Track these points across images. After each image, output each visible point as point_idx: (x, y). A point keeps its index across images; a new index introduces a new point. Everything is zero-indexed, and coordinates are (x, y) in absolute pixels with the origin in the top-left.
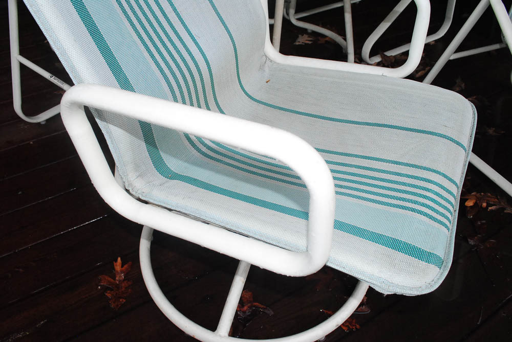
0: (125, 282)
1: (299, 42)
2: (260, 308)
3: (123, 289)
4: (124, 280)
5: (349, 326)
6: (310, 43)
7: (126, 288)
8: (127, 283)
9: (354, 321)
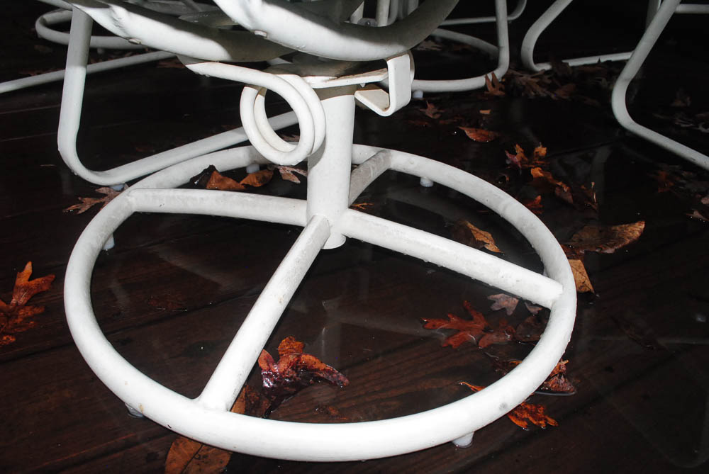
0: (28, 308)
1: (422, 47)
2: (318, 370)
3: (19, 320)
4: (26, 305)
5: (531, 419)
6: (439, 50)
7: (25, 319)
8: (31, 310)
9: (541, 410)
